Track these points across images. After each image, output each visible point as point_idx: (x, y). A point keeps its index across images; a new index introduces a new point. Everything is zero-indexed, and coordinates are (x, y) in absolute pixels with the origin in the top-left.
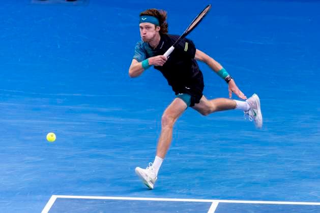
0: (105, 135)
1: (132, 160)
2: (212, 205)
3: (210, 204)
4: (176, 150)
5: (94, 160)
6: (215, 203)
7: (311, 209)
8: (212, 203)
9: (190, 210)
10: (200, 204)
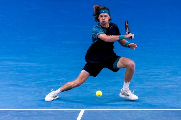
0: (18, 73)
1: (34, 87)
2: (81, 111)
3: (79, 111)
4: (59, 81)
5: (12, 88)
6: (82, 111)
7: (139, 113)
8: (81, 110)
9: (68, 115)
10: (74, 111)
